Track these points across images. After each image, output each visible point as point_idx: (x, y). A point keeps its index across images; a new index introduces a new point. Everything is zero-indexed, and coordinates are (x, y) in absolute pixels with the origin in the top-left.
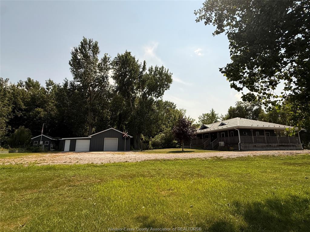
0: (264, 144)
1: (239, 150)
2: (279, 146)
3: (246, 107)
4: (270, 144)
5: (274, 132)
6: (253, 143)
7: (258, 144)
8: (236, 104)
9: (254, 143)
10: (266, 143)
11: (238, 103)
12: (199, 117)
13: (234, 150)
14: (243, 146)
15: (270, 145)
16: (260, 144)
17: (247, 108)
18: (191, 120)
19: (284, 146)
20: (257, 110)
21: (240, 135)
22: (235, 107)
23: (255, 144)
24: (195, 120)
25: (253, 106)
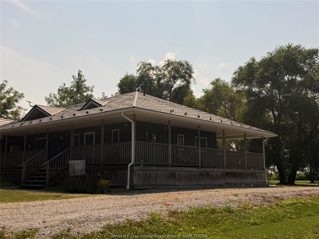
0: (194, 169)
1: (128, 187)
2: (227, 174)
3: (159, 79)
4: (208, 170)
5: (215, 138)
6: (168, 166)
7: (180, 168)
8: (138, 68)
9: (172, 166)
10: (198, 167)
11: (144, 67)
12: (48, 96)
13: (111, 187)
14: (139, 176)
15: (208, 174)
16: (186, 169)
17: (162, 81)
18: (12, 95)
19: (235, 175)
20: (181, 88)
21: (137, 139)
22: (136, 75)
23: (174, 169)
24: (21, 96)
25: (175, 78)
